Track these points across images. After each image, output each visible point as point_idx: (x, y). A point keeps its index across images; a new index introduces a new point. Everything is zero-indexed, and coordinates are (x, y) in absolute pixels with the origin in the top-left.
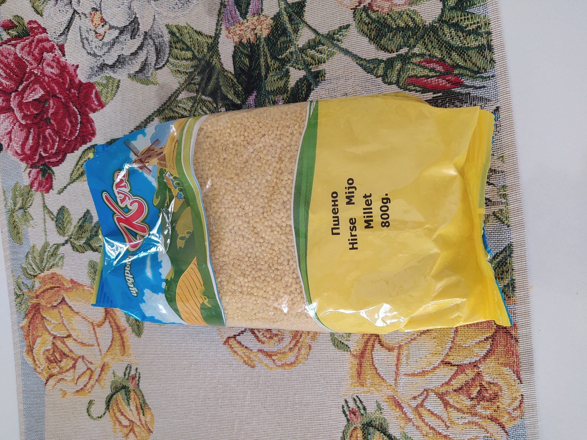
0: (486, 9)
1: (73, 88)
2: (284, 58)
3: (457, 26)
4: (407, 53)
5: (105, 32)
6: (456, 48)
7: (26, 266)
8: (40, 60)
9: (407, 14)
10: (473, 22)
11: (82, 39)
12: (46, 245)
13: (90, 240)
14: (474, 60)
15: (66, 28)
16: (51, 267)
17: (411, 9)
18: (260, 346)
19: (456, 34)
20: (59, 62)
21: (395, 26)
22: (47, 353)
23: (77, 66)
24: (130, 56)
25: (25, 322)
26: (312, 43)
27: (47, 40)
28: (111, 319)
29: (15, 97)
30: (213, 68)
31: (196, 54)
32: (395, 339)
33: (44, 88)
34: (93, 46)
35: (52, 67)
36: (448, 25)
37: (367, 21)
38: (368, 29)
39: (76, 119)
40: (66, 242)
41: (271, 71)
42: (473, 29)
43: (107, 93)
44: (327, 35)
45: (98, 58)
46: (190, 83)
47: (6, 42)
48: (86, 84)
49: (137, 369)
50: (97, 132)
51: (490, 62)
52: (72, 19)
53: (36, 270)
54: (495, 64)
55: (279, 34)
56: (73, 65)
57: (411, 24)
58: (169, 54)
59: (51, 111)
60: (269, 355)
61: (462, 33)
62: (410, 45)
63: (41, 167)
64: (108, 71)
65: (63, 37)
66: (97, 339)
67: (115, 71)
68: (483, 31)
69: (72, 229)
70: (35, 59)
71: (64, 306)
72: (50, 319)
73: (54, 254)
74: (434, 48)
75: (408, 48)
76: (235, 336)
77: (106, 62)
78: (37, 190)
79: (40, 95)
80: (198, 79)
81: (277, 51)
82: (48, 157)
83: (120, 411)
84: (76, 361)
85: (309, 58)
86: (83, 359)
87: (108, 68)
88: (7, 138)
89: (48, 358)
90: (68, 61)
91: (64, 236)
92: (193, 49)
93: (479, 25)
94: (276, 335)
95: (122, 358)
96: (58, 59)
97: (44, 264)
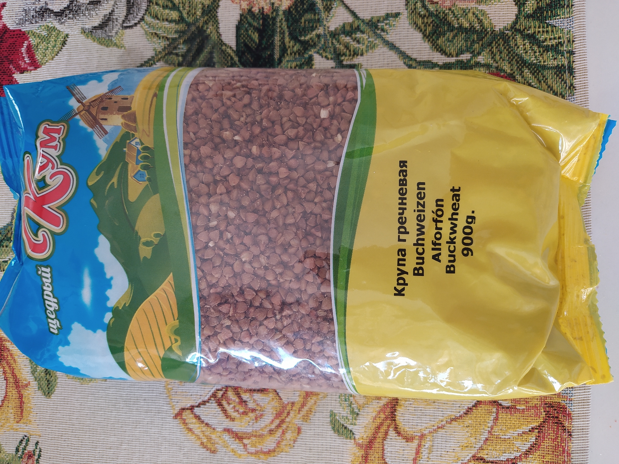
0: (571, 23)
2: (308, 41)
3: (532, 38)
4: (469, 61)
6: (529, 64)
9: (474, 14)
10: (553, 37)
14: (550, 82)
17: (479, 9)
18: (228, 423)
19: (530, 47)
21: (456, 26)
23: (4, 5)
24: (88, 4)
26: (348, 28)
28: (7, 369)
30: (207, 37)
31: (185, 15)
32: (417, 425)
36: (522, 35)
37: (423, 13)
38: (422, 23)
41: (287, 54)
42: (552, 45)
43: (46, 50)
44: (369, 21)
46: (170, 53)
48: (14, 31)
49: (37, 443)
51: (570, 88)
54: (574, 91)
55: (304, 9)
57: (477, 26)
58: (146, 10)
60: (238, 437)
61: (539, 47)
62: (474, 51)
64: (51, 19)
67: (63, 21)
68: (565, 49)
74: (503, 60)
75: (471, 55)
76: (192, 408)
77: (50, 7)
80: (183, 48)
81: (299, 30)
85: (341, 46)
87: (52, 14)
92: (181, 9)
93: (560, 40)
94: (253, 410)
95: (15, 426)
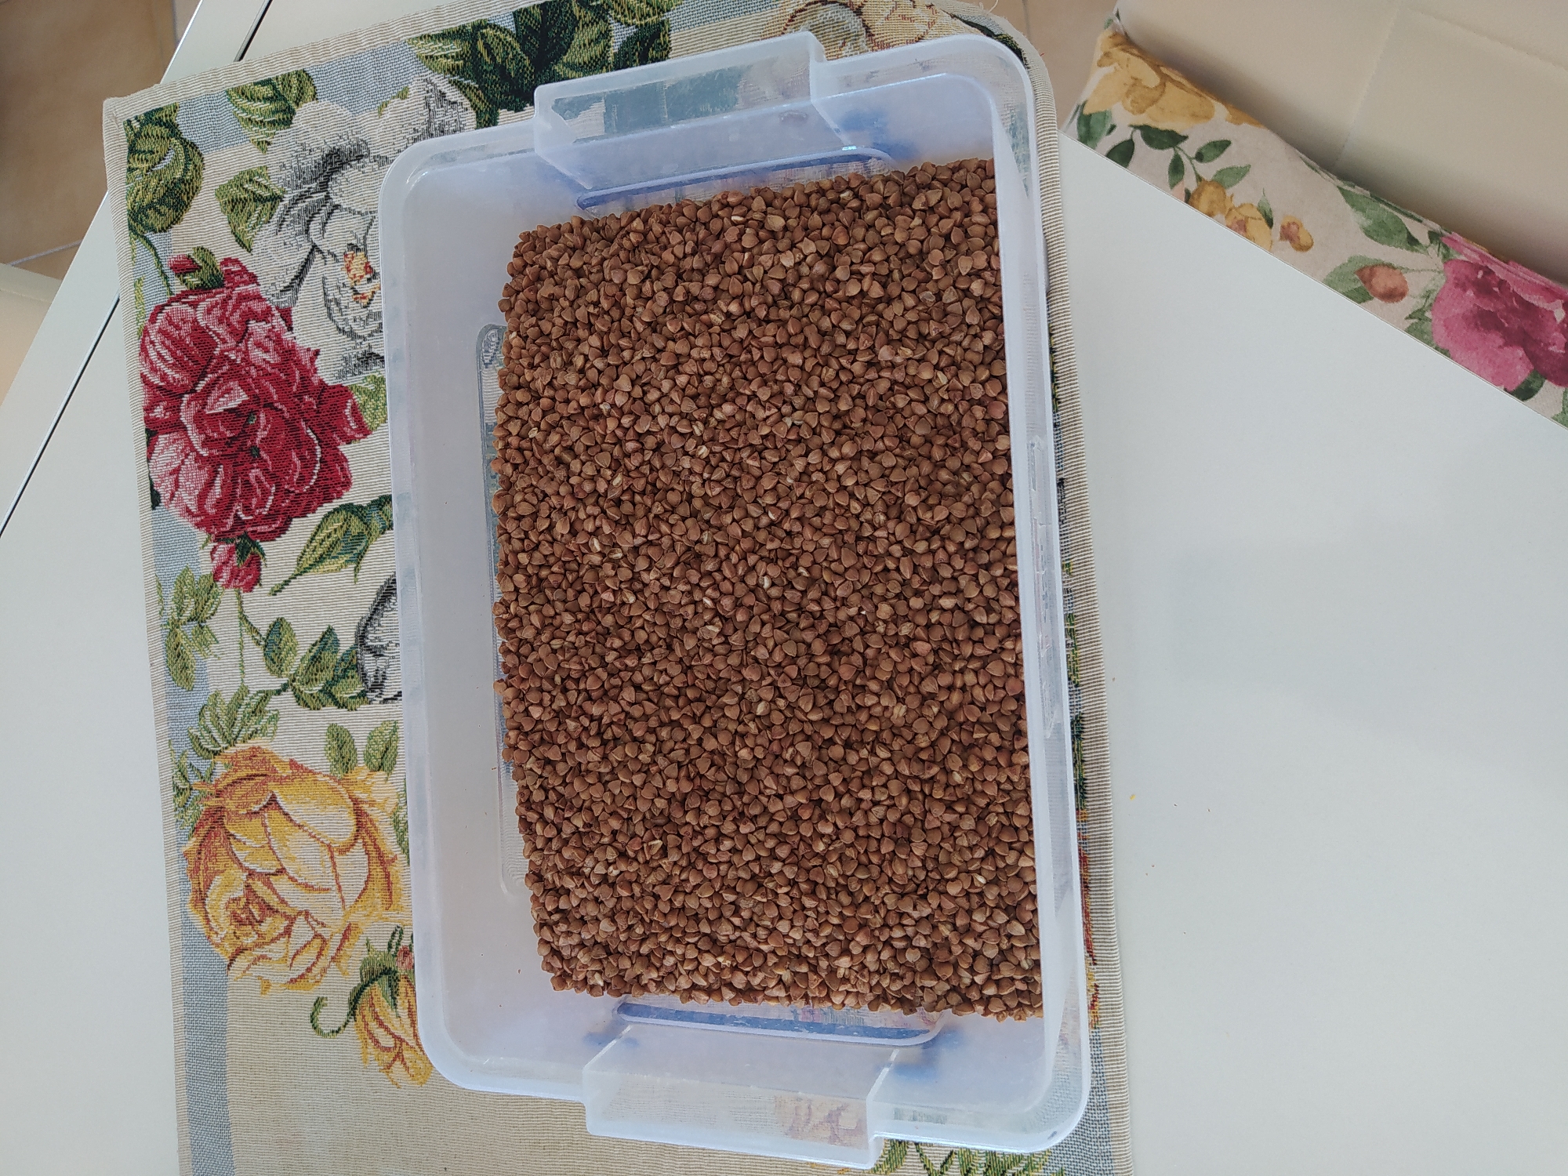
1: (308, 393)
5: (374, 293)
7: (198, 734)
8: (242, 335)
11: (327, 302)
12: (244, 691)
13: (331, 686)
15: (296, 277)
16: (251, 737)
20: (279, 341)
22: (233, 906)
23: (317, 353)
25: (192, 844)
27: (258, 297)
28: (367, 839)
29: (189, 403)
33: (247, 389)
34: (349, 317)
35: (266, 351)
39: (313, 453)
40: (285, 688)
43: (375, 410)
45: (358, 341)
47: (178, 299)
48: (334, 387)
49: (413, 937)
50: (354, 479)
52: (308, 262)
53: (220, 741)
56: (309, 350)
59: (261, 434)
63: (238, 541)
64: (378, 367)
65: (289, 294)
66: (337, 876)
69: (296, 662)
70: (233, 332)
71: (274, 814)
72: (244, 839)
73: (257, 711)
77: (373, 350)
78: (227, 586)
79: (239, 401)
82: (254, 523)
83: (377, 1018)
84: (292, 920)
86: (307, 918)
88: (169, 481)
89: (234, 915)
90: (298, 342)
91: (280, 676)
95: (386, 915)
96: (278, 336)
97: (236, 730)
